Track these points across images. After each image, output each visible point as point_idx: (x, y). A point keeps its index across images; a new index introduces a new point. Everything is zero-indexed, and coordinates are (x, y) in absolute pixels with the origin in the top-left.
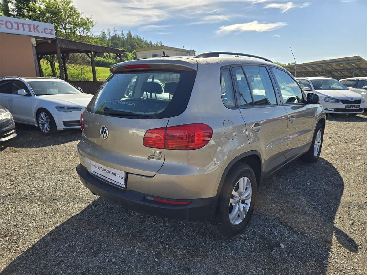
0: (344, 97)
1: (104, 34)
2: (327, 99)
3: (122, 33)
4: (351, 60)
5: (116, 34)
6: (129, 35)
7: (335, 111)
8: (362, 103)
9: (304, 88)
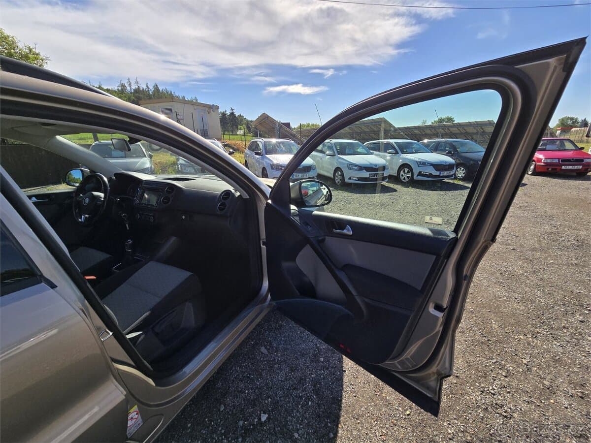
0: (368, 163)
1: (123, 85)
2: (351, 166)
3: (147, 86)
4: (377, 122)
5: (138, 86)
6: (156, 88)
7: (359, 180)
8: (386, 170)
9: (328, 152)
